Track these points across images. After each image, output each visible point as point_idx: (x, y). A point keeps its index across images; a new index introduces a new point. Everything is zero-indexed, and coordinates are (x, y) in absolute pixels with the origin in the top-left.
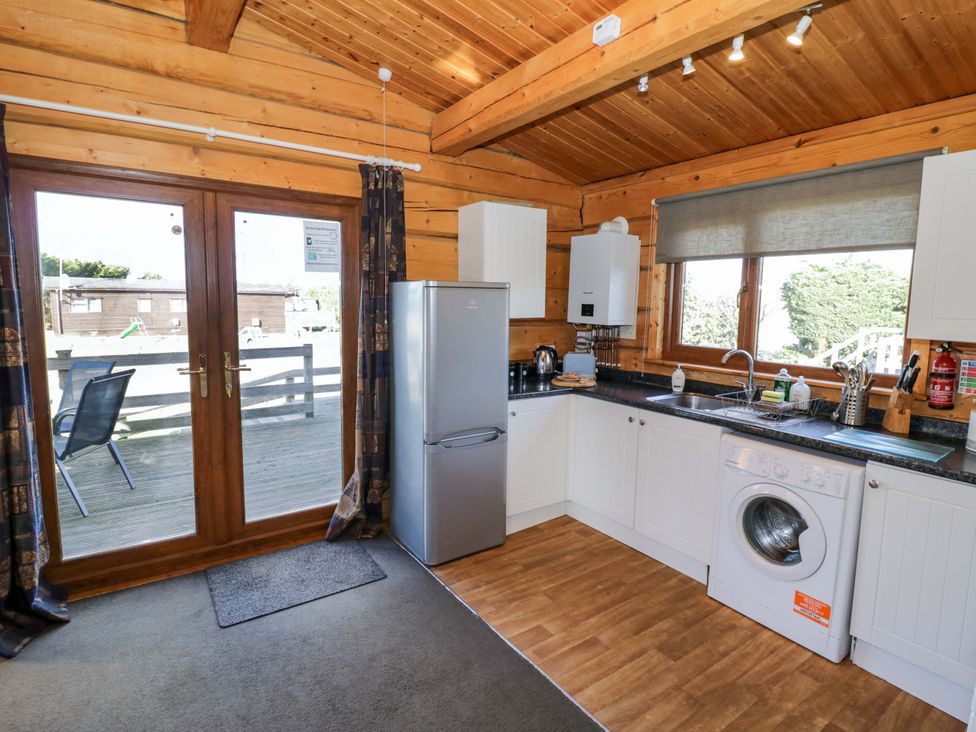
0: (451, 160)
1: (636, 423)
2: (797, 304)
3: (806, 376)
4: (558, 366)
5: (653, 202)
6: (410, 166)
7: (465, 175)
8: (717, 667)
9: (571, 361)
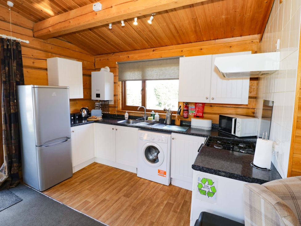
0: (42, 41)
1: (115, 130)
2: (158, 94)
3: (158, 113)
4: (89, 114)
5: (117, 63)
6: (24, 41)
7: (49, 47)
8: (140, 196)
9: (93, 112)
